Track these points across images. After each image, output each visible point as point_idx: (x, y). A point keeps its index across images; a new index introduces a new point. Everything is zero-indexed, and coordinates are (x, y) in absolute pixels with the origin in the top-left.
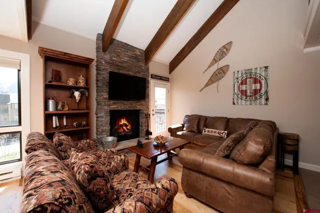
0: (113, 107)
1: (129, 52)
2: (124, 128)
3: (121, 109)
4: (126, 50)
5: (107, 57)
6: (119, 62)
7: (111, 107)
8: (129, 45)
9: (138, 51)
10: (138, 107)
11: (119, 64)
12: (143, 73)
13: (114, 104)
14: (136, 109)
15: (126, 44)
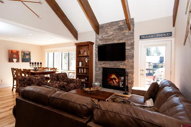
0: (104, 66)
1: (114, 27)
2: (114, 81)
3: (108, 67)
4: (111, 27)
5: (100, 37)
6: (107, 37)
7: (102, 65)
8: (113, 22)
9: (121, 22)
10: (121, 67)
11: (107, 38)
12: (126, 38)
13: (103, 64)
14: (119, 67)
15: (111, 23)
